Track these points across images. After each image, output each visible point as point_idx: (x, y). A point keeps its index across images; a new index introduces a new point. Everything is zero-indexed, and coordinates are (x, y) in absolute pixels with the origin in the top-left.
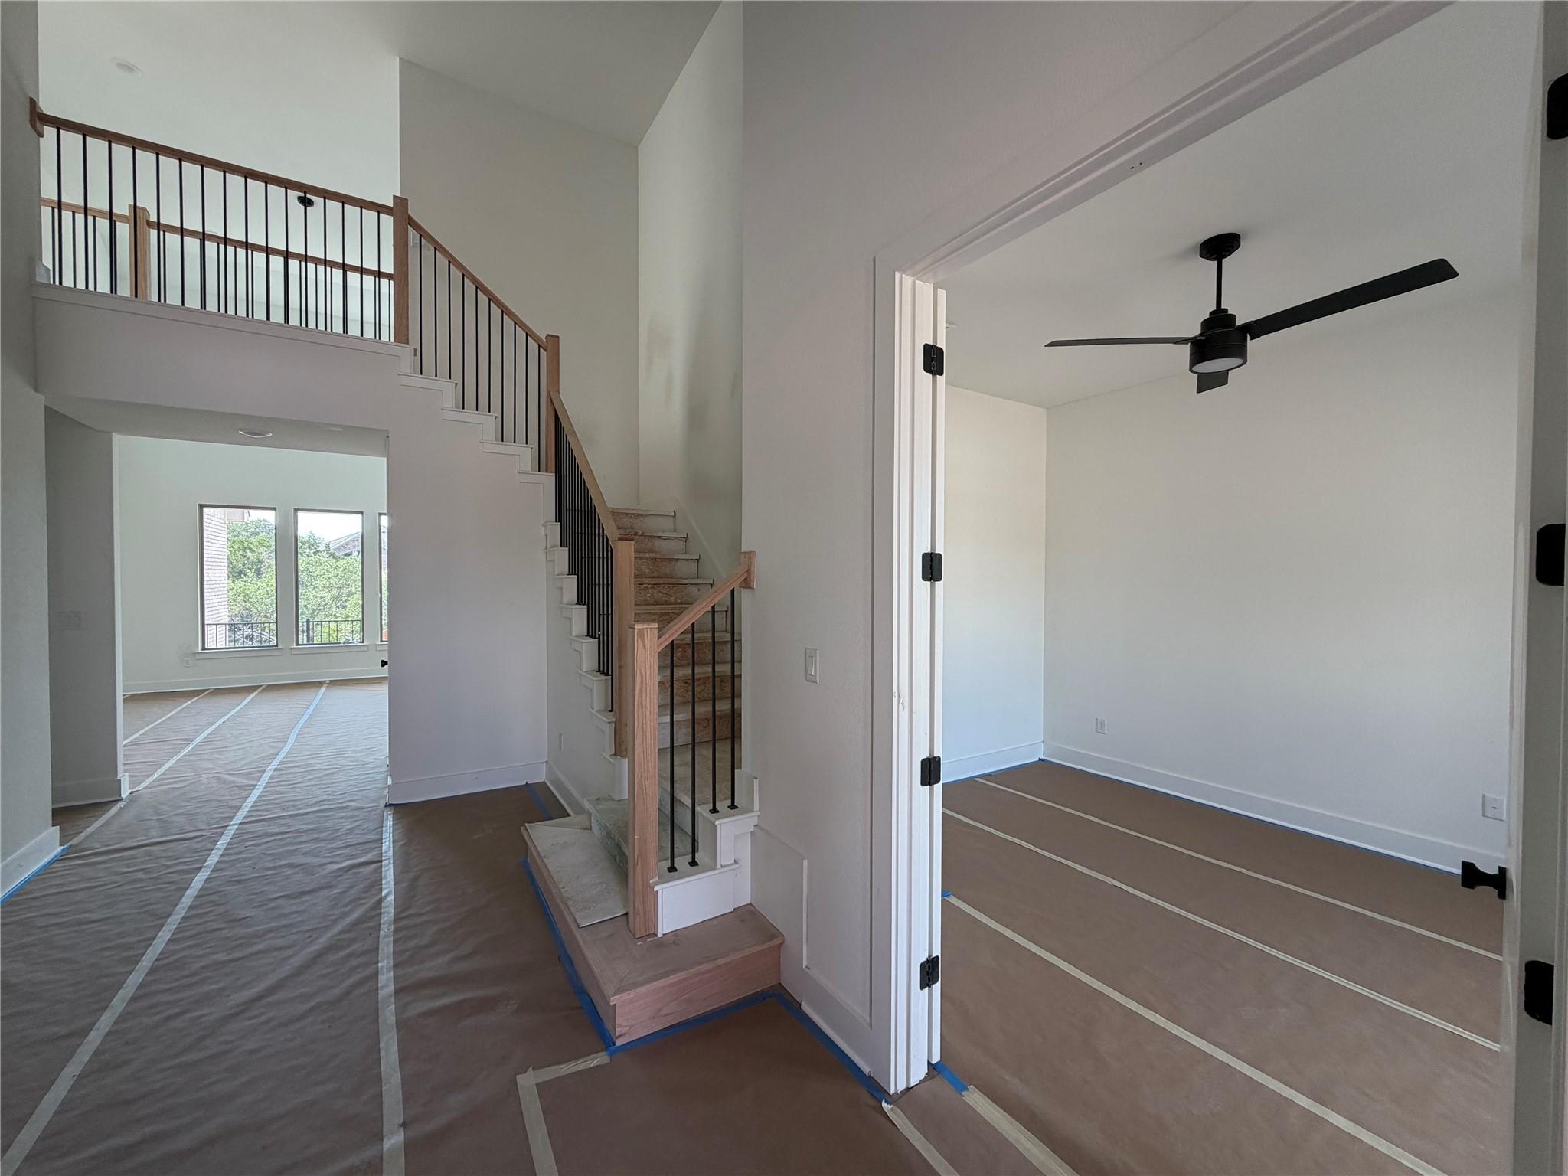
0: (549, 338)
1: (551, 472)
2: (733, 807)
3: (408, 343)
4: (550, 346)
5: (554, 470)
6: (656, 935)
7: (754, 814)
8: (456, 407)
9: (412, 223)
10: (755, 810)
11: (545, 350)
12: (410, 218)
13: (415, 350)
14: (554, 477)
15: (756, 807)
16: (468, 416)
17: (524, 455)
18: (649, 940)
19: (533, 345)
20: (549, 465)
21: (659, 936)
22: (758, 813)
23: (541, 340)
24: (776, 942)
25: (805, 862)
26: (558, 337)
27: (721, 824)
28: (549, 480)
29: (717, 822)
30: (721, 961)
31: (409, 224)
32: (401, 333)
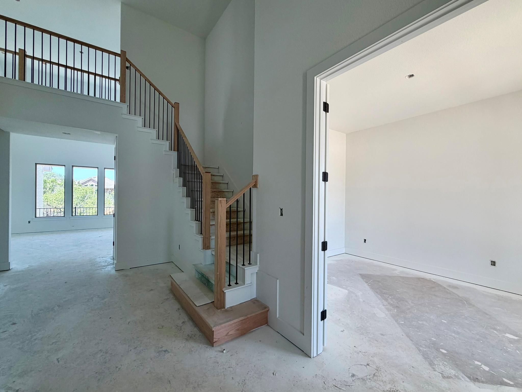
0: (175, 103)
1: (176, 151)
2: (250, 264)
3: (125, 103)
4: (176, 106)
5: (177, 150)
6: (225, 308)
7: (257, 266)
8: (142, 127)
9: (127, 60)
10: (258, 264)
11: (174, 108)
12: (127, 58)
13: (128, 105)
14: (177, 153)
15: (258, 263)
16: (147, 130)
17: (166, 144)
18: (222, 310)
19: (170, 106)
20: (175, 148)
21: (226, 308)
22: (259, 266)
23: (172, 104)
24: (267, 309)
25: (278, 281)
26: (179, 103)
27: (246, 269)
28: (174, 154)
29: (245, 269)
30: (249, 316)
31: (126, 61)
32: (123, 100)
